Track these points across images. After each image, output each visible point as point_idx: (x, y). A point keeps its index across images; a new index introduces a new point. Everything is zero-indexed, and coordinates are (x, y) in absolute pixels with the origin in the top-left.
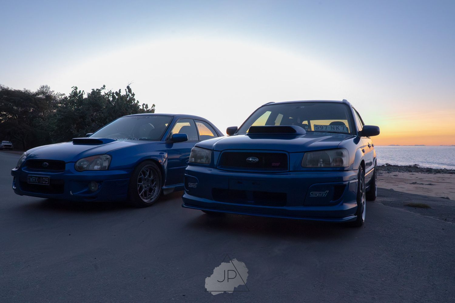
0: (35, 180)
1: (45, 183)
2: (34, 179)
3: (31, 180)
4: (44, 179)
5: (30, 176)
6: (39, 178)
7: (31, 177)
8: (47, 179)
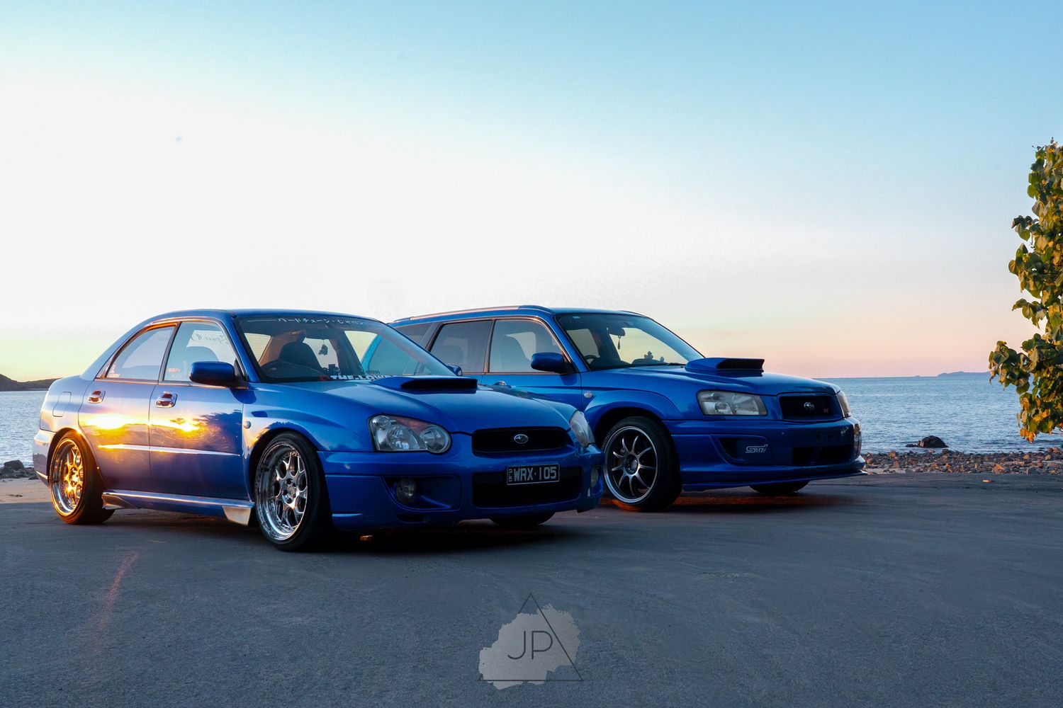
0: (525, 475)
1: (550, 479)
2: (524, 472)
3: (517, 475)
4: (547, 470)
5: (513, 468)
6: (536, 469)
7: (517, 470)
8: (555, 468)
